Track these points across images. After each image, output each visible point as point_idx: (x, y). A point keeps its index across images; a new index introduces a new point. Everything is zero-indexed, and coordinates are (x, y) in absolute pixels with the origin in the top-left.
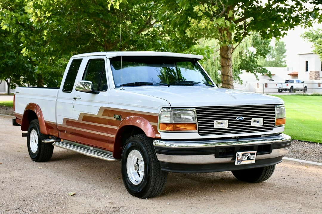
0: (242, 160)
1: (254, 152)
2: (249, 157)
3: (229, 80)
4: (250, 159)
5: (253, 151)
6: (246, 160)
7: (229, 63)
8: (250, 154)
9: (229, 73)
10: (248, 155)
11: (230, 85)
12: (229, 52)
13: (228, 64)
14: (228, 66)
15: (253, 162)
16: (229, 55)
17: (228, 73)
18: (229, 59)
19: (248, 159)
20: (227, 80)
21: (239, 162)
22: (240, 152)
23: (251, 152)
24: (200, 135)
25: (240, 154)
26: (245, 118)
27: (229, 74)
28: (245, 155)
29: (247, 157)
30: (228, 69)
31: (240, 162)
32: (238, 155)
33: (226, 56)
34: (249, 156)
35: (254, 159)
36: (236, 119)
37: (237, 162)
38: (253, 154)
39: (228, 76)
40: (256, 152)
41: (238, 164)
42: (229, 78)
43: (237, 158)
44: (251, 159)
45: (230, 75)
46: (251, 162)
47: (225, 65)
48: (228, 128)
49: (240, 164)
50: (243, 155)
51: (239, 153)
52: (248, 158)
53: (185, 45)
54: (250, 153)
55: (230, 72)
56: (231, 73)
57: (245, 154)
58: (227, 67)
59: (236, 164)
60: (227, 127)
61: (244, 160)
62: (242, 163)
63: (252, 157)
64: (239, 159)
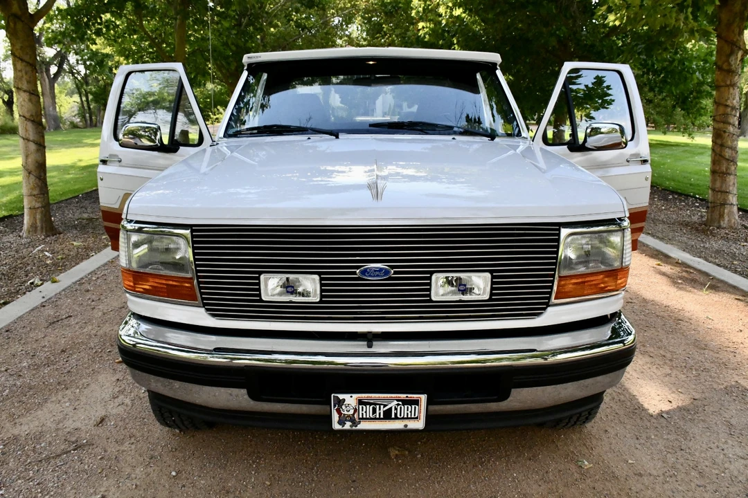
0: (363, 418)
1: (415, 396)
2: (393, 411)
3: (728, 114)
4: (396, 418)
5: (409, 396)
6: (380, 419)
7: (731, 81)
8: (396, 402)
9: (729, 101)
10: (385, 406)
11: (730, 124)
12: (734, 59)
13: (728, 83)
14: (728, 86)
15: (420, 425)
16: (732, 63)
17: (726, 100)
18: (733, 72)
19: (387, 415)
20: (723, 115)
21: (349, 423)
22: (350, 395)
23: (403, 396)
24: (214, 316)
25: (350, 400)
26: (395, 273)
27: (729, 103)
28: (370, 404)
29: (383, 409)
30: (729, 92)
31: (354, 423)
32: (340, 403)
33: (725, 67)
34: (391, 408)
35: (417, 418)
37: (341, 422)
38: (416, 402)
39: (727, 106)
40: (423, 398)
41: (348, 426)
42: (729, 109)
43: (339, 411)
44: (403, 418)
45: (731, 105)
46: (406, 426)
47: (722, 84)
48: (321, 302)
49: (354, 428)
50: (361, 402)
51: (341, 396)
52: (388, 412)
53: (643, 46)
54: (398, 400)
55: (731, 99)
56: (735, 101)
57: (372, 401)
58: (727, 88)
59: (336, 426)
60: (318, 300)
61: (371, 419)
62: (364, 426)
63: (406, 410)
64: (346, 413)
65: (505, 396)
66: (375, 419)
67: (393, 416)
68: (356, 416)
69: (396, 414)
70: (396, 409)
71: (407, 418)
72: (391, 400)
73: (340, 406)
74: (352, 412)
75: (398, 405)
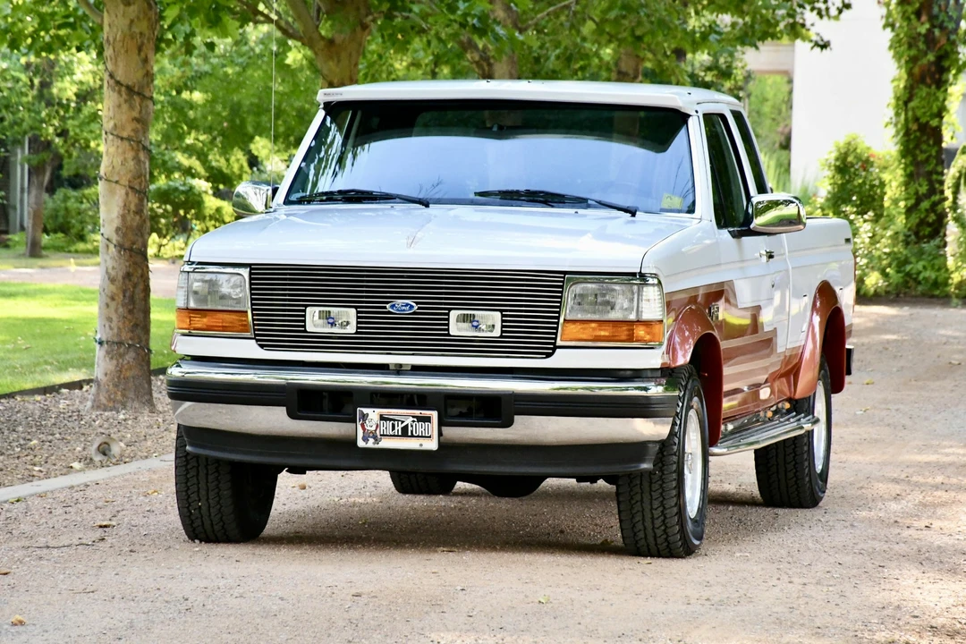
0: (383, 435)
1: (426, 412)
2: (410, 429)
4: (412, 436)
5: (423, 412)
6: (398, 436)
8: (412, 419)
10: (403, 422)
15: (432, 445)
19: (405, 433)
21: (371, 440)
22: (373, 409)
23: (417, 412)
24: (262, 346)
25: (373, 414)
26: (419, 308)
28: (390, 420)
29: (401, 426)
31: (377, 440)
32: (364, 417)
34: (407, 425)
35: (430, 437)
36: (385, 308)
37: (365, 439)
38: (428, 419)
40: (434, 415)
41: (371, 444)
43: (363, 426)
44: (418, 436)
46: (421, 445)
48: (357, 333)
49: (376, 446)
50: (382, 418)
51: (365, 411)
52: (405, 429)
54: (413, 417)
57: (391, 417)
59: (361, 444)
60: (354, 331)
61: (391, 436)
62: (386, 444)
63: (420, 428)
64: (369, 428)
65: (508, 423)
66: (394, 436)
67: (410, 434)
68: (378, 432)
69: (412, 432)
70: (412, 426)
71: (422, 437)
72: (406, 416)
73: (364, 420)
74: (374, 428)
75: (414, 421)
